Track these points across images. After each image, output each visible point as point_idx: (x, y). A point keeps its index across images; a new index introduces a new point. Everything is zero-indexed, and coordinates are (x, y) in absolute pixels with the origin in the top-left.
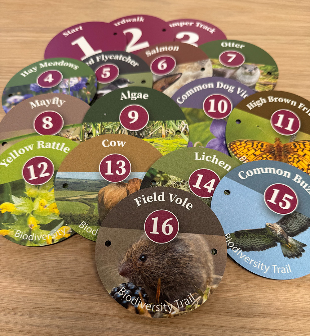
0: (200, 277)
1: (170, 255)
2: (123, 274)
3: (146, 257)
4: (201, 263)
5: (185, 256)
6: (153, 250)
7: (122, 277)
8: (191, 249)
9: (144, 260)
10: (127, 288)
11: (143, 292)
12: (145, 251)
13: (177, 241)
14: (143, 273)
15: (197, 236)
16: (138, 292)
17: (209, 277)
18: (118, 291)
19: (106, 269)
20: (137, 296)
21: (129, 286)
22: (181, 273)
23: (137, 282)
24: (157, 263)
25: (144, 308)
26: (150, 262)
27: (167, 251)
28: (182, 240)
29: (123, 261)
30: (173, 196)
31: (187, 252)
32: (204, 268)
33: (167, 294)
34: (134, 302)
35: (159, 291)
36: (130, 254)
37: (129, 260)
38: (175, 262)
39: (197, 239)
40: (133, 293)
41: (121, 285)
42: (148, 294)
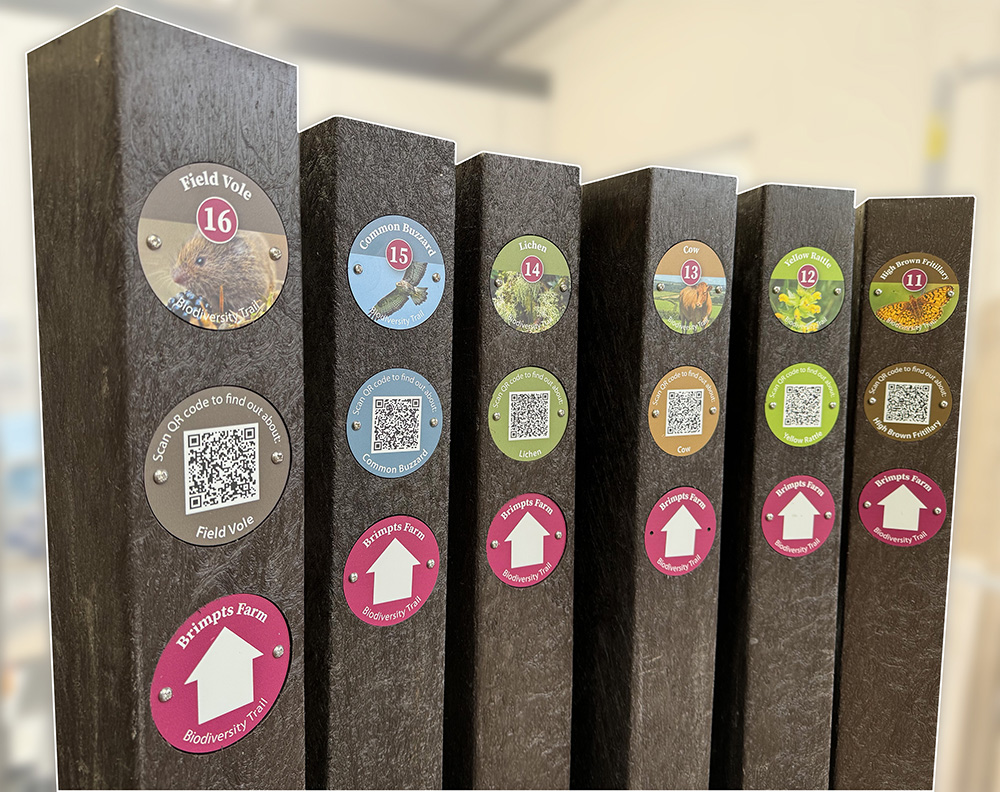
0: (263, 283)
1: (231, 257)
2: (179, 281)
3: (203, 260)
4: (263, 266)
5: (246, 259)
6: (210, 251)
7: (178, 285)
8: (252, 250)
9: (201, 264)
10: (186, 298)
11: (205, 302)
12: (201, 253)
13: (236, 240)
14: (202, 279)
15: (258, 234)
16: (199, 302)
17: (271, 283)
18: (176, 302)
19: (157, 275)
20: (199, 307)
21: (188, 295)
22: (244, 279)
23: (197, 290)
24: (217, 268)
25: (208, 320)
26: (208, 266)
27: (226, 253)
28: (242, 239)
29: (176, 266)
30: (228, 179)
31: (249, 254)
32: (266, 272)
33: (231, 302)
34: (196, 313)
35: (222, 301)
36: (183, 257)
37: (184, 265)
38: (237, 266)
39: (258, 239)
40: (193, 303)
41: (178, 295)
42: (211, 303)
